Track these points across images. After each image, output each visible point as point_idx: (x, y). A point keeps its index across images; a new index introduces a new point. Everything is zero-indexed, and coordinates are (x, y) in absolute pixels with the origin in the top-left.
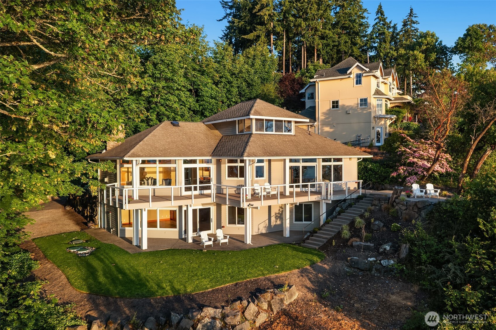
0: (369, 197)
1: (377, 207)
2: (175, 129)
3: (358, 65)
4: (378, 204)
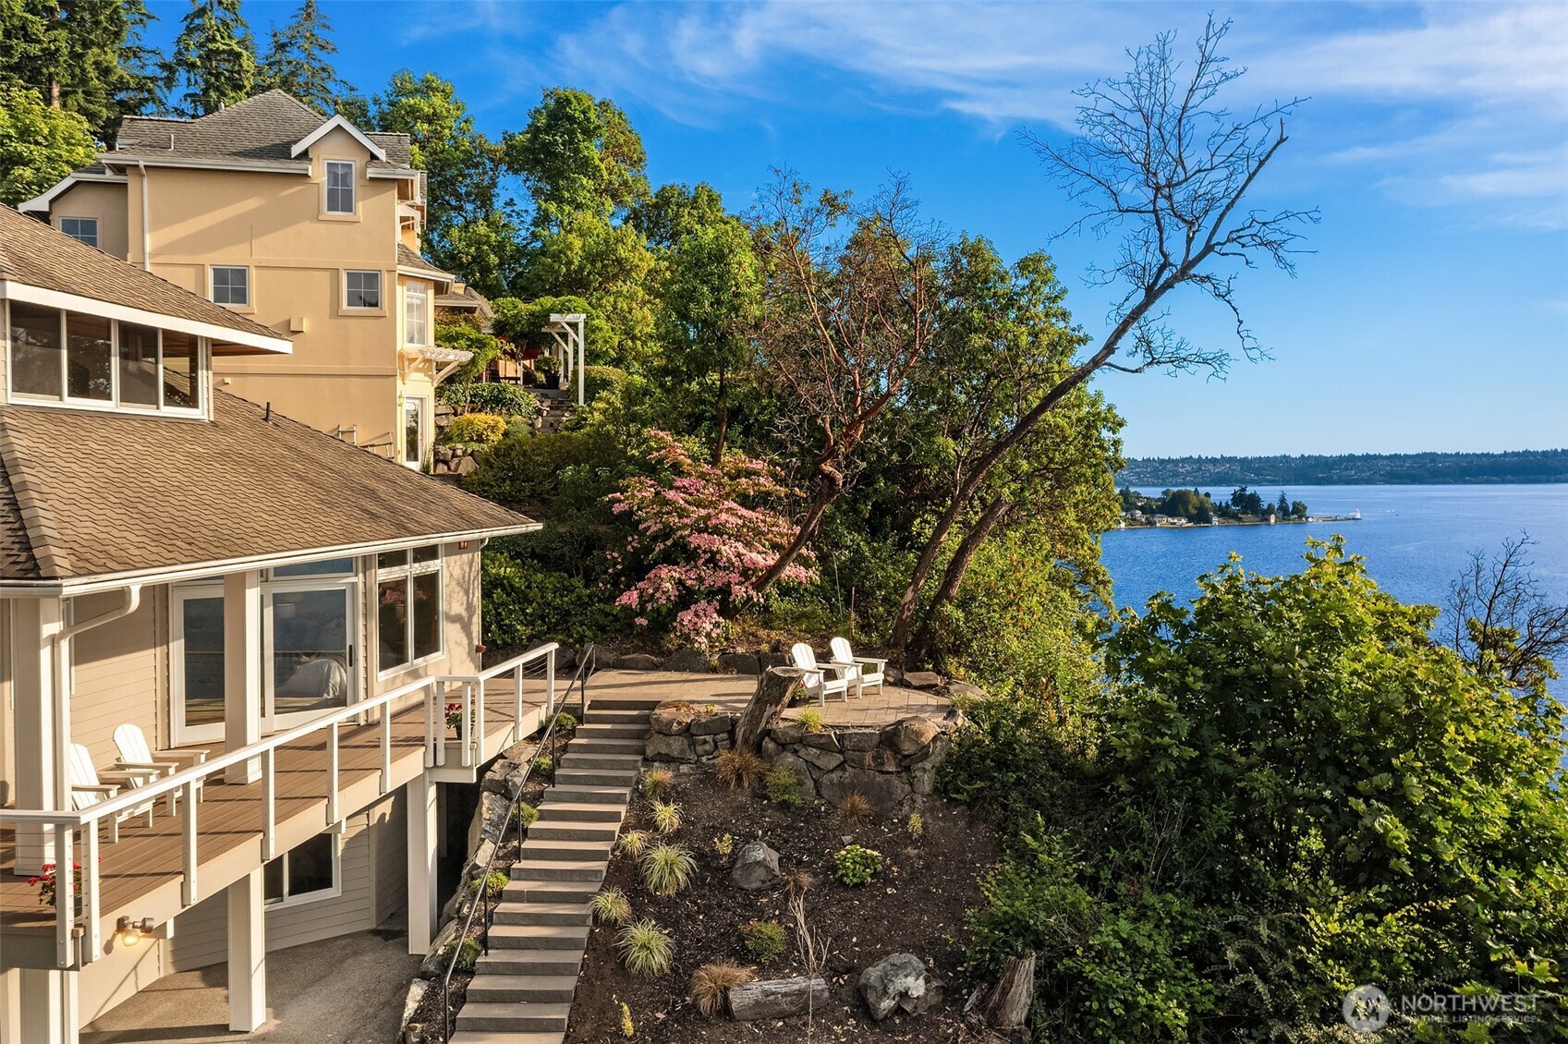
1: (684, 769)
3: (339, 127)
4: (682, 751)
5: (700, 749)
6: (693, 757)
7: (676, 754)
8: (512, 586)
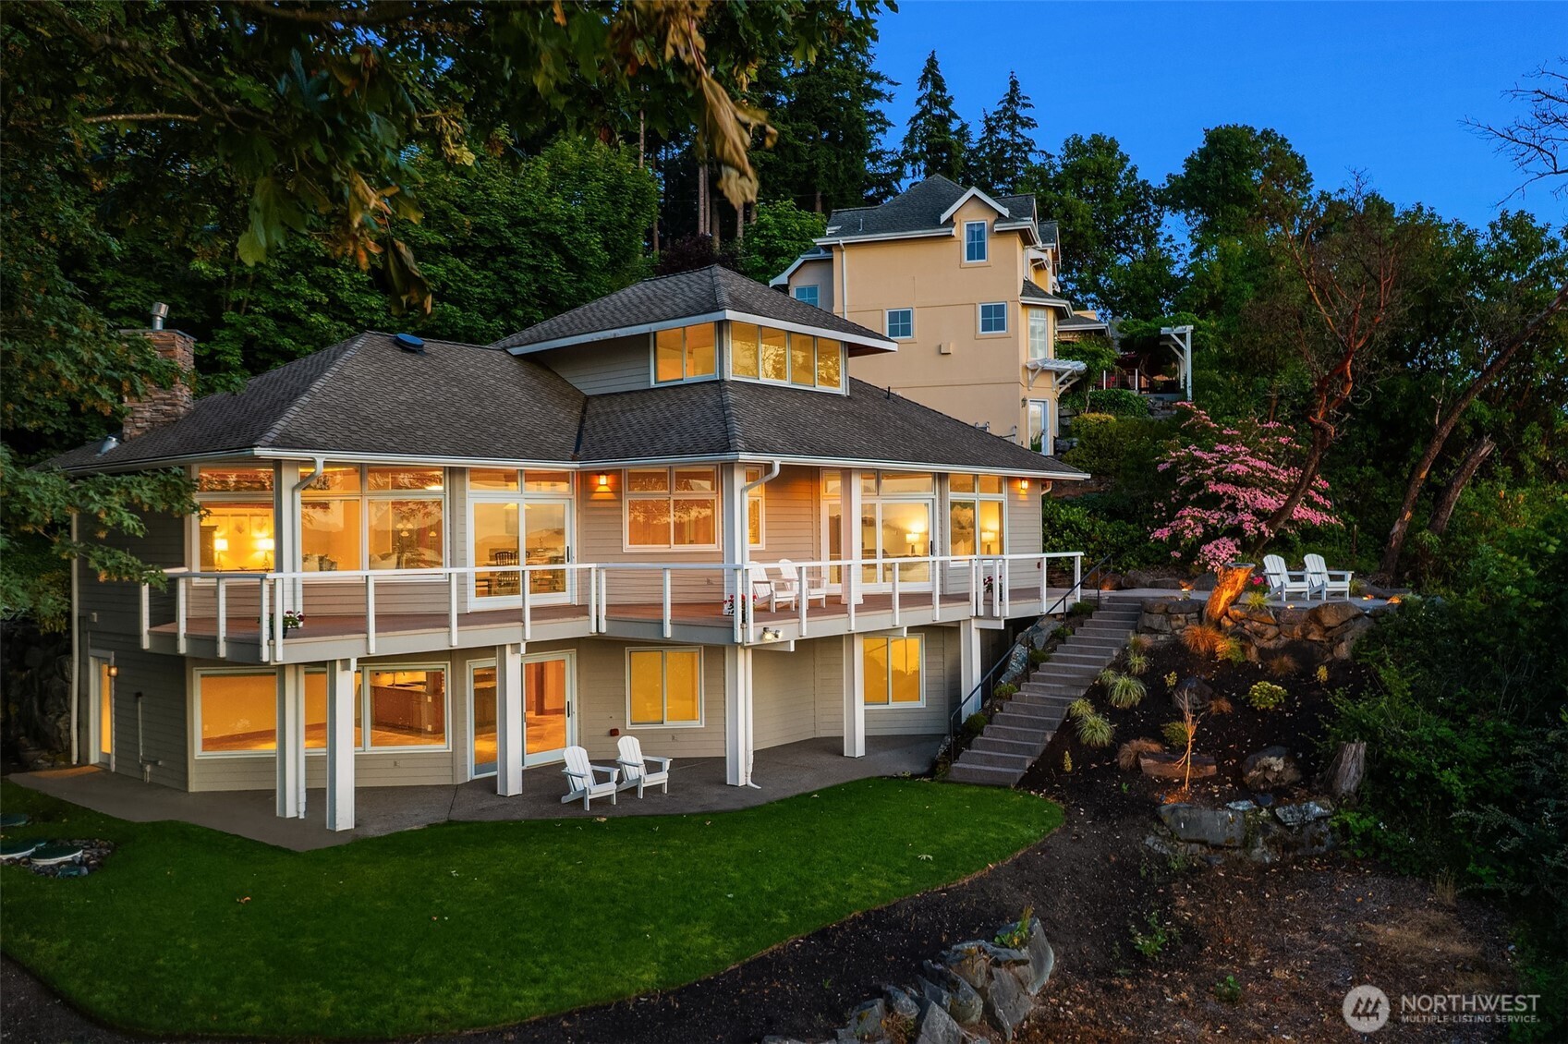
0: (1110, 608)
1: (1162, 638)
2: (409, 360)
3: (974, 196)
4: (1161, 625)
5: (1174, 623)
6: (1169, 630)
7: (1156, 627)
8: (1079, 529)
